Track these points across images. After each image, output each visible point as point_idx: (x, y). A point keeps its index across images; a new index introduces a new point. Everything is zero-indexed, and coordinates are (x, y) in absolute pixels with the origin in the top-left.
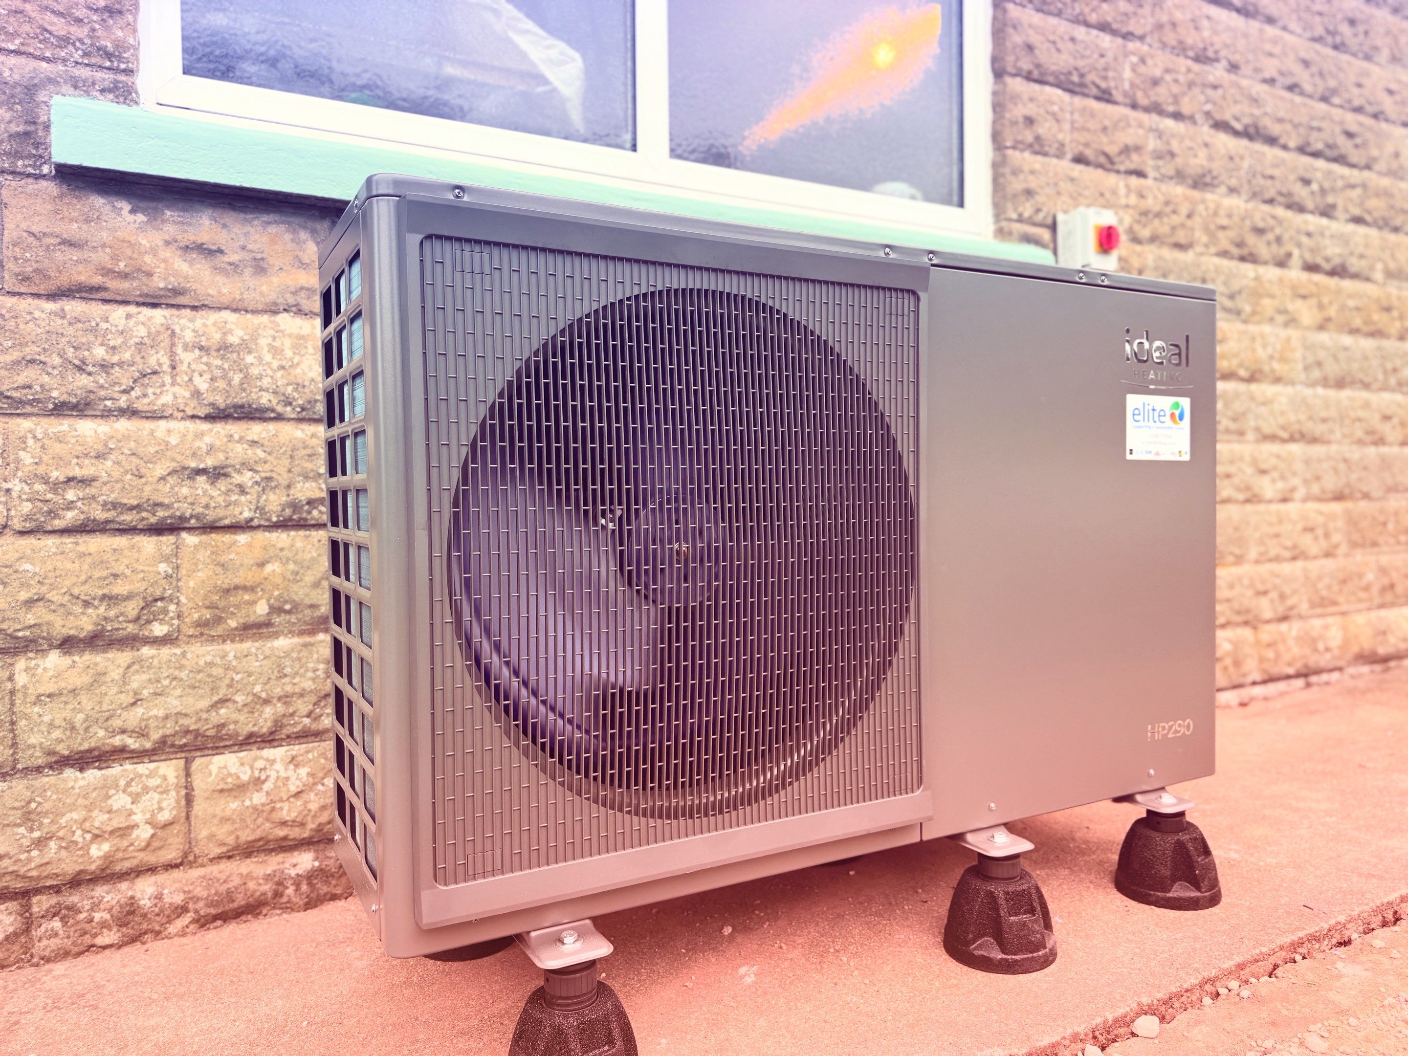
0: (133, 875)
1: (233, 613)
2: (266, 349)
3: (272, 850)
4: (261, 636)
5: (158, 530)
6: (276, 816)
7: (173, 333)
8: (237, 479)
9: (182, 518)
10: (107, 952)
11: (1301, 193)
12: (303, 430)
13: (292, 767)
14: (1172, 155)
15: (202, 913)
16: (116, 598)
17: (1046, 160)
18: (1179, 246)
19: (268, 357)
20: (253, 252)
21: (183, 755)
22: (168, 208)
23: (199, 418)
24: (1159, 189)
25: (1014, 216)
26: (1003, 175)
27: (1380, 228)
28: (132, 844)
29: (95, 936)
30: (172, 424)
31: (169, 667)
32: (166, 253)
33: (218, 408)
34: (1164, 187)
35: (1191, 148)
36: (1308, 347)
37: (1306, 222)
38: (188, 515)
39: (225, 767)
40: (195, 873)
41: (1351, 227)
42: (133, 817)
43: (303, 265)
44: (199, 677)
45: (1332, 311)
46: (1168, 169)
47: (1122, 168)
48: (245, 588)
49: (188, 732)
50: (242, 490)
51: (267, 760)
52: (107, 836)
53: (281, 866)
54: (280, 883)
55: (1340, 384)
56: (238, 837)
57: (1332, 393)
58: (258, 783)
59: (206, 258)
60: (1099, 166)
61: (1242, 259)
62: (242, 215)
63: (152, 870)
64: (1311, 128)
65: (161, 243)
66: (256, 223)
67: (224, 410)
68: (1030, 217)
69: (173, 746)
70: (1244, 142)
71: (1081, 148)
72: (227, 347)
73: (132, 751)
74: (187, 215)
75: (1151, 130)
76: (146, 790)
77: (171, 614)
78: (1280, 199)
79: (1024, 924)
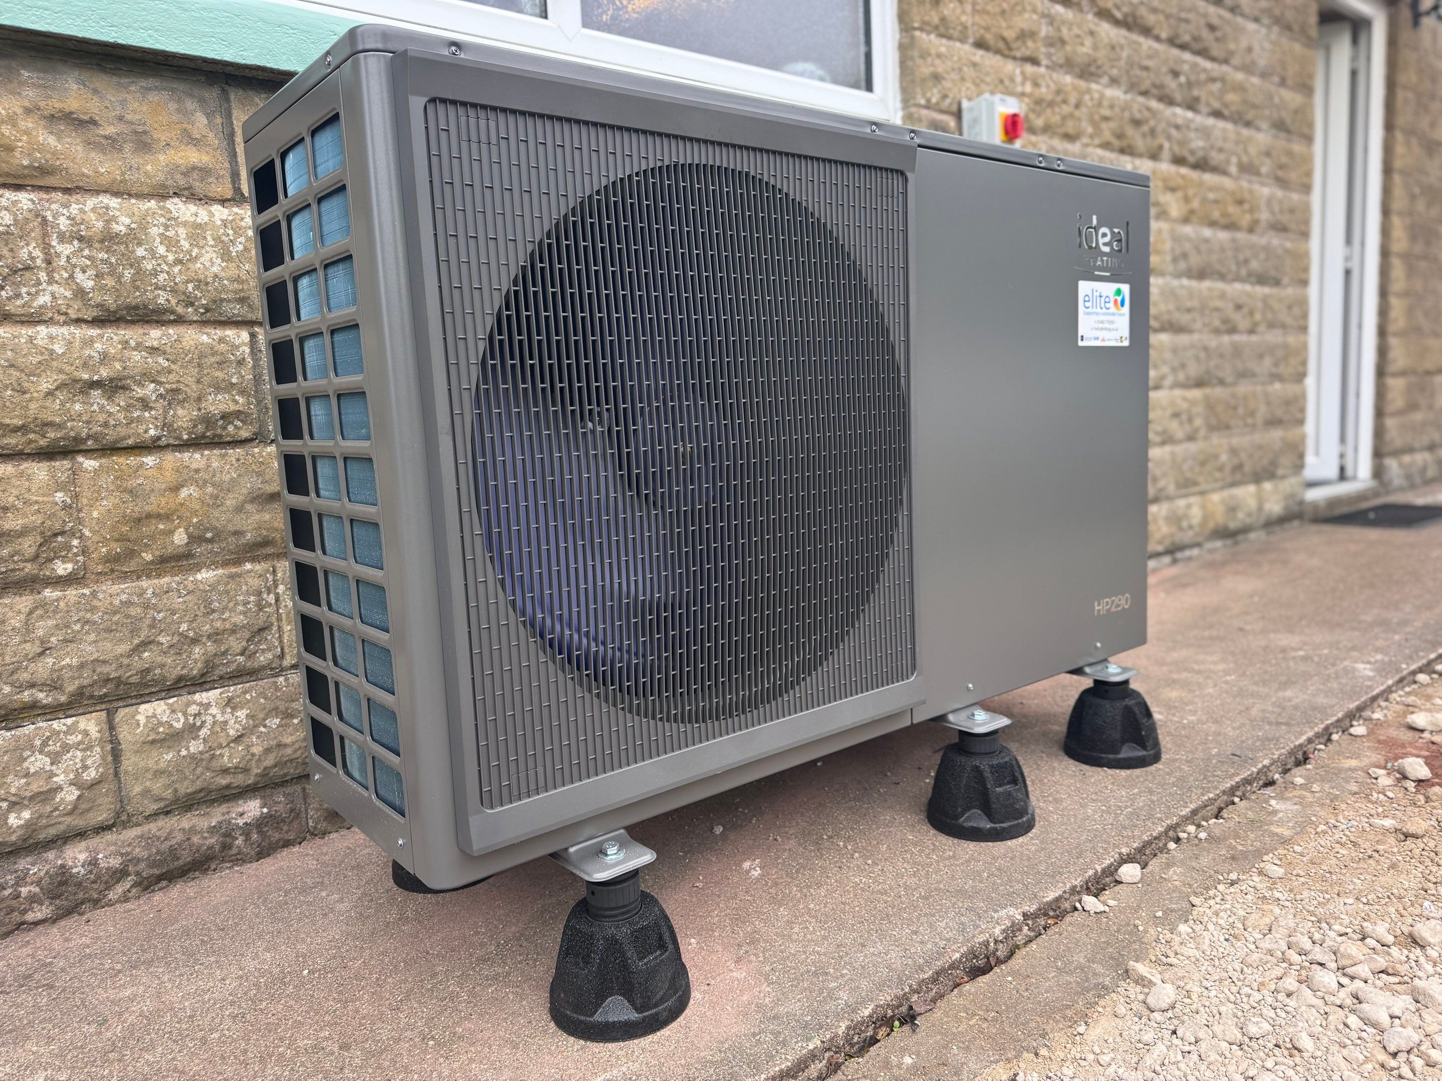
0: (59, 842)
1: (146, 545)
2: (158, 240)
3: (214, 801)
4: (182, 570)
5: (48, 454)
6: (215, 764)
7: (44, 220)
8: (139, 392)
9: (77, 440)
10: (40, 928)
11: (1171, 84)
12: (208, 334)
13: (229, 710)
14: (1063, 42)
15: (144, 874)
16: (9, 535)
17: (951, 43)
18: (1069, 137)
19: (162, 250)
20: (132, 123)
21: (103, 706)
22: (24, 68)
23: (85, 321)
24: (1051, 78)
25: (923, 102)
26: (912, 58)
27: (1235, 122)
28: (56, 809)
29: (25, 911)
30: (54, 330)
31: (79, 610)
32: (27, 123)
33: (108, 310)
34: (1055, 76)
35: (1078, 36)
36: (1176, 239)
37: (1175, 114)
38: (84, 435)
39: (154, 716)
40: (132, 833)
41: (1211, 121)
42: (55, 779)
43: (196, 142)
44: (115, 618)
45: (1195, 204)
46: (1059, 58)
47: (1018, 54)
48: (159, 517)
49: (108, 680)
50: (145, 404)
51: (201, 704)
52: (26, 802)
53: (227, 817)
54: (227, 835)
55: (1201, 275)
56: (176, 790)
57: (1194, 284)
58: (192, 730)
59: (76, 130)
60: (998, 52)
61: (1122, 151)
62: (115, 79)
63: (81, 835)
64: (1181, 20)
65: (19, 111)
66: (133, 88)
67: (115, 312)
68: (937, 104)
69: (92, 697)
70: (1123, 32)
71: (982, 31)
72: (112, 238)
73: (44, 707)
74: (50, 77)
75: (1044, 15)
76: (66, 748)
77: (75, 550)
78: (1154, 91)
79: (1009, 794)
